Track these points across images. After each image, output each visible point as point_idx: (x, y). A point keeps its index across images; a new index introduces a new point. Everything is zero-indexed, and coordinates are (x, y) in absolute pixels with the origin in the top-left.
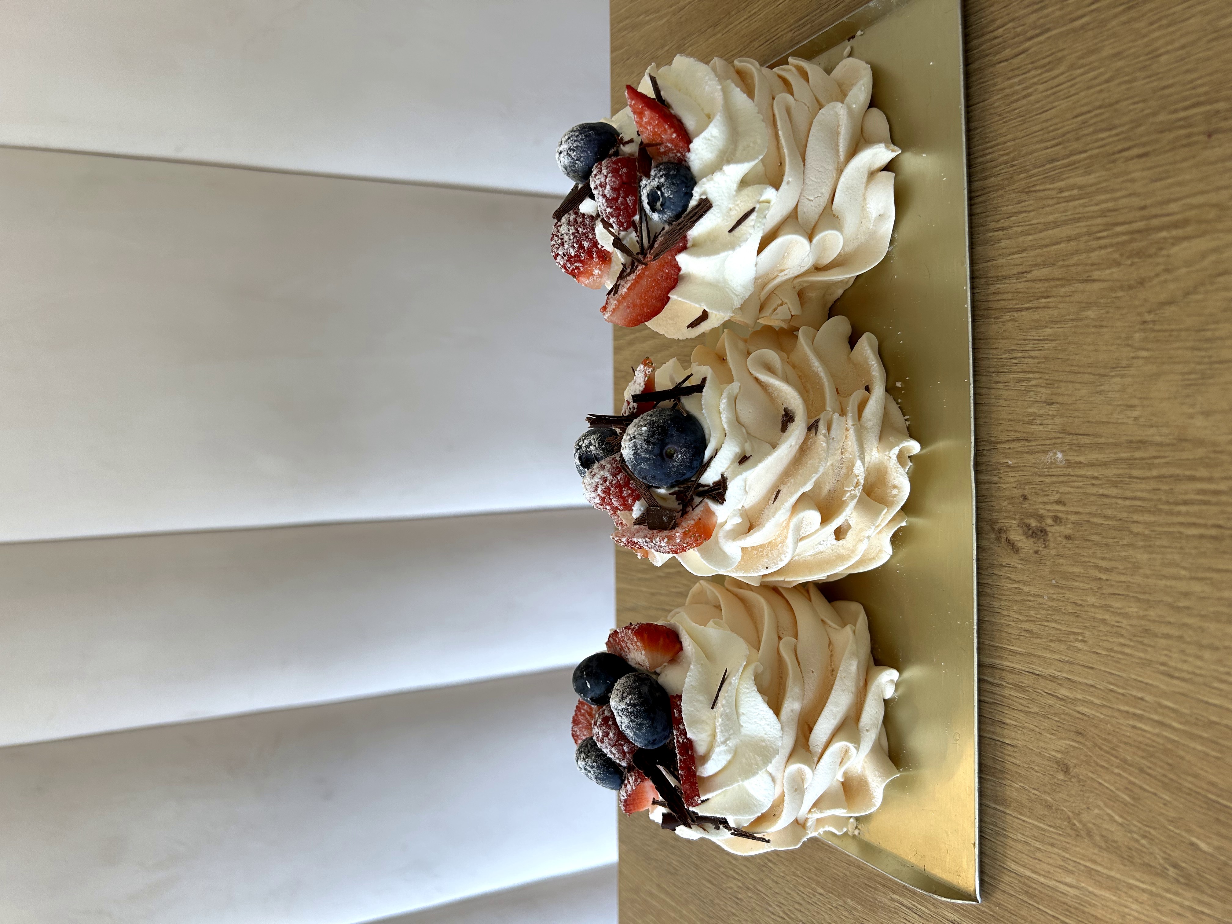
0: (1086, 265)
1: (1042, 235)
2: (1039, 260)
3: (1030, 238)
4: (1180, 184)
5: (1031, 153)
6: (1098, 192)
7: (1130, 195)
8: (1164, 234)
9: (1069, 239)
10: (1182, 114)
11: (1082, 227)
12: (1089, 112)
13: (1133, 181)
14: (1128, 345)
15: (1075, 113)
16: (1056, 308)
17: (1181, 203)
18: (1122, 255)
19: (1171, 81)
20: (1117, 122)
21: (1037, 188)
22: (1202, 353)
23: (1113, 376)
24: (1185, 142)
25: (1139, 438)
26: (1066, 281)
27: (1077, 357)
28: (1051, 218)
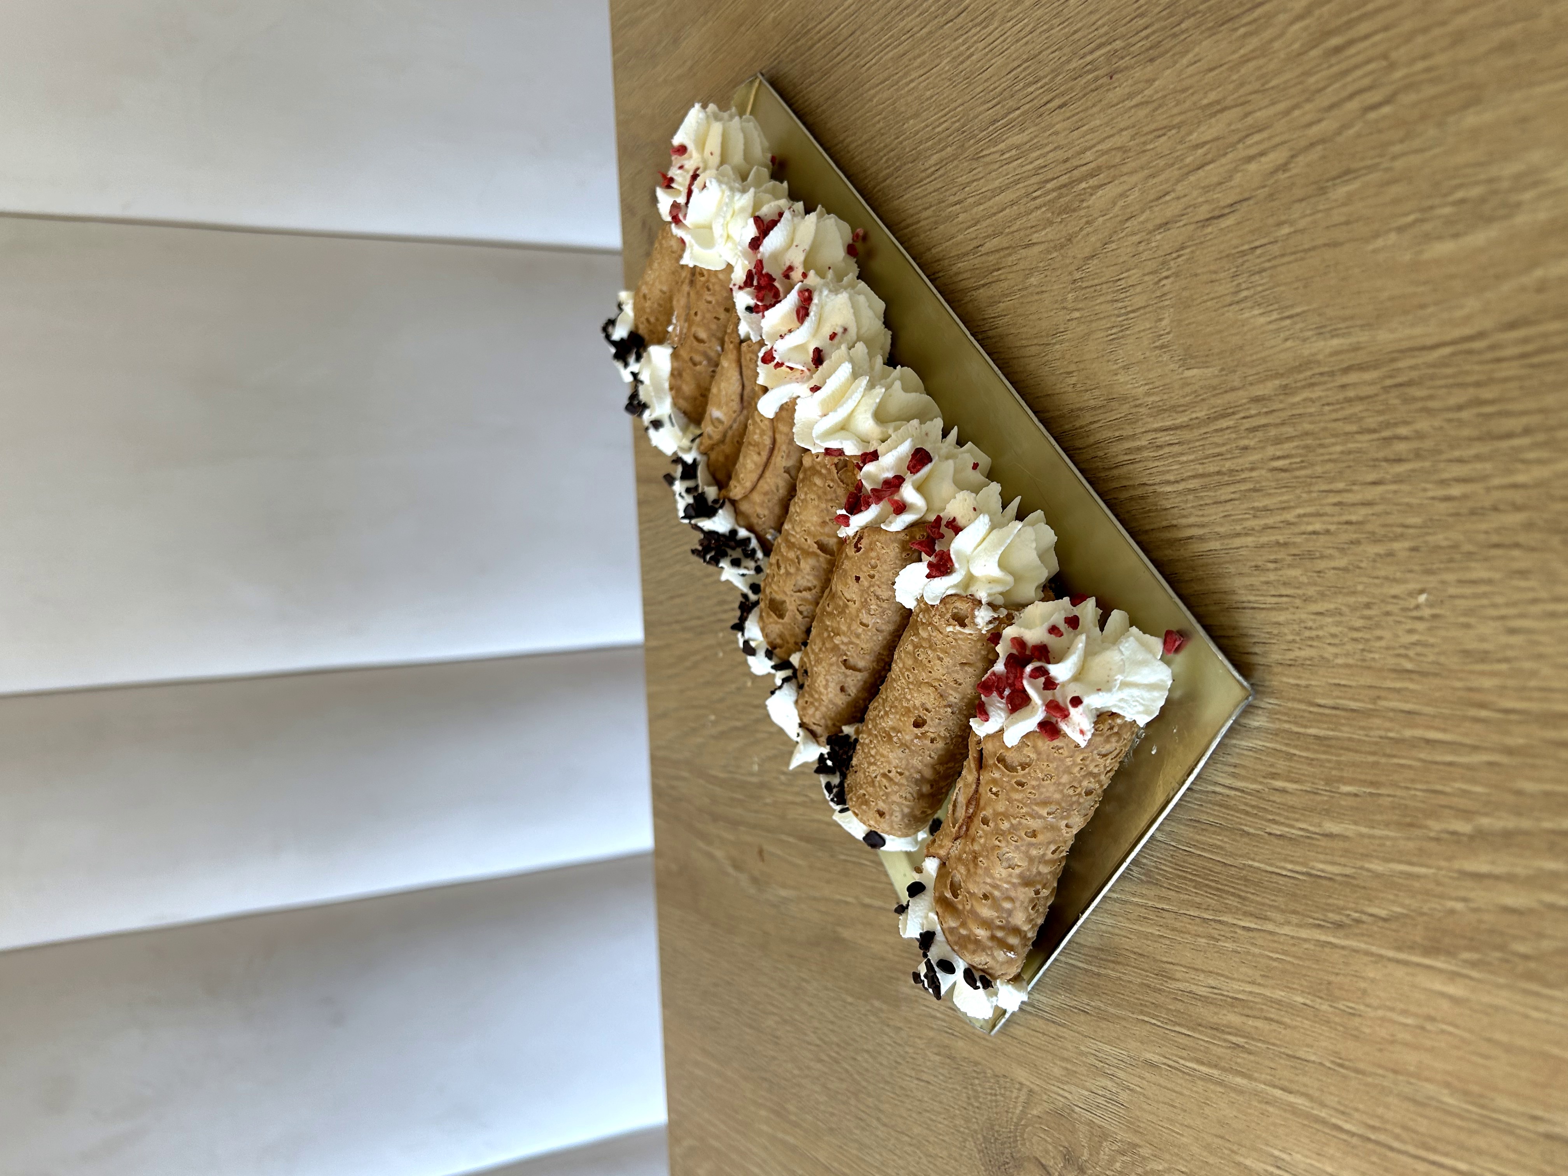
0: (1026, 229)
1: (990, 203)
2: (990, 230)
3: (982, 207)
4: (1092, 130)
5: (976, 117)
6: (1031, 150)
7: (1055, 148)
8: (1083, 185)
9: (1013, 203)
10: (1089, 58)
11: (1019, 190)
12: (1019, 66)
13: (1056, 133)
14: (1064, 308)
15: (1008, 70)
16: (1006, 279)
17: (1095, 149)
18: (1053, 213)
19: (1079, 25)
20: (1041, 74)
21: (984, 153)
22: (1120, 305)
23: (1055, 344)
24: (1093, 87)
25: (1078, 406)
26: (1011, 249)
27: (1025, 329)
28: (997, 183)
